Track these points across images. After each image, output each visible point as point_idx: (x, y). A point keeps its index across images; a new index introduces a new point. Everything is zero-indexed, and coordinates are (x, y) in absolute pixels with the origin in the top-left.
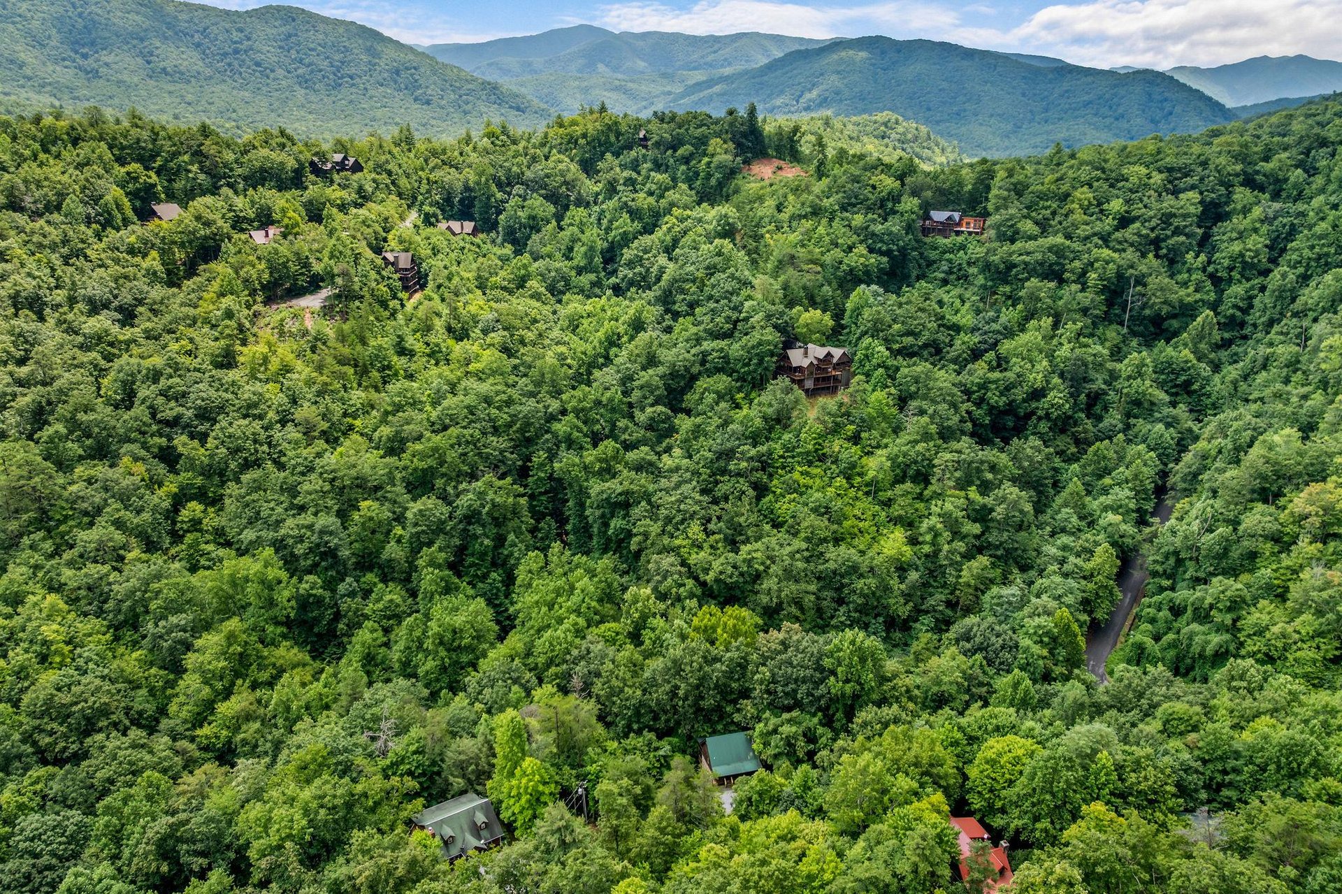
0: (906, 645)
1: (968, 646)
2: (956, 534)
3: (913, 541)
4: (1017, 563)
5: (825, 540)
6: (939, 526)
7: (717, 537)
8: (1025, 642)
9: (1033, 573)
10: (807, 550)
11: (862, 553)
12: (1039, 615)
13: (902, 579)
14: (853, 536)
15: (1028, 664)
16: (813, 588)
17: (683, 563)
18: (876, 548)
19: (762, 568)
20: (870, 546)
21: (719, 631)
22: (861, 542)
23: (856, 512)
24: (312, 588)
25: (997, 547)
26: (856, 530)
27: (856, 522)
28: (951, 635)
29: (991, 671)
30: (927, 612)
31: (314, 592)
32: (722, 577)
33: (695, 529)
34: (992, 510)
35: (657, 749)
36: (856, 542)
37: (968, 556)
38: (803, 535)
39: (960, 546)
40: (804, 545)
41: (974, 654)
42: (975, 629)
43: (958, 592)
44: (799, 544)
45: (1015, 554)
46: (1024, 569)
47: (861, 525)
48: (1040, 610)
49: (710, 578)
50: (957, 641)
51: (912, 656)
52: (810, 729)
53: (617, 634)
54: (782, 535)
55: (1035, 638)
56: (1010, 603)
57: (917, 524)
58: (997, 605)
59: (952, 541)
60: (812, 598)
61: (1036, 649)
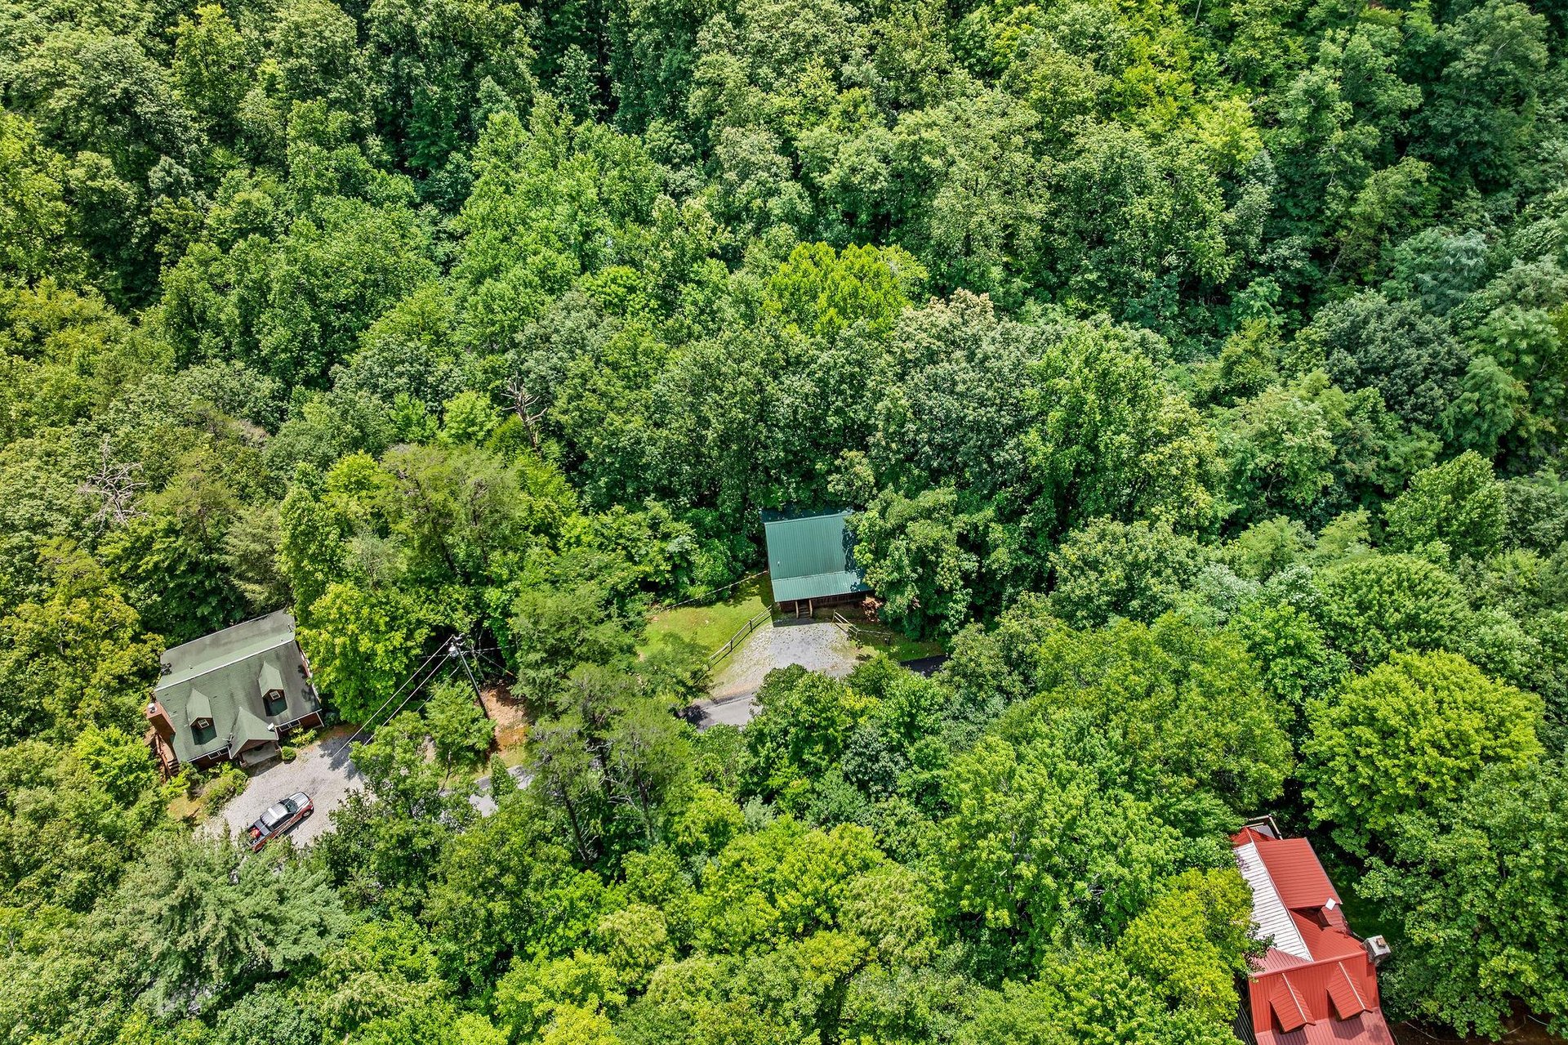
0: (1215, 332)
1: (1351, 361)
2: (1364, 107)
3: (1266, 120)
4: (1475, 175)
5: (1082, 109)
6: (1332, 87)
7: (856, 92)
8: (1484, 365)
9: (1508, 199)
10: (1039, 126)
11: (1156, 138)
12: (1524, 303)
13: (1230, 199)
14: (1142, 102)
15: (1480, 414)
16: (1037, 209)
17: (787, 147)
18: (1187, 129)
19: (937, 163)
20: (1173, 124)
21: (823, 299)
22: (1153, 118)
23: (1156, 48)
24: (93, 178)
25: (1443, 140)
26: (1149, 89)
27: (1152, 72)
28: (1316, 331)
29: (1391, 421)
30: (1268, 269)
31: (97, 184)
32: (856, 180)
33: (814, 73)
34: (1454, 55)
35: (666, 537)
36: (1146, 115)
37: (1381, 158)
38: (1034, 95)
39: (1369, 134)
40: (1034, 117)
41: (1361, 384)
42: (1373, 324)
43: (1342, 234)
44: (1024, 114)
45: (1476, 157)
46: (1489, 188)
47: (1163, 78)
48: (1531, 291)
49: (828, 180)
50: (1328, 346)
51: (1221, 364)
52: (976, 527)
53: (632, 289)
54: (996, 95)
55: (1506, 355)
56: (1457, 269)
57: (1281, 82)
58: (1427, 268)
59: (1352, 122)
60: (1035, 231)
61: (1508, 384)
